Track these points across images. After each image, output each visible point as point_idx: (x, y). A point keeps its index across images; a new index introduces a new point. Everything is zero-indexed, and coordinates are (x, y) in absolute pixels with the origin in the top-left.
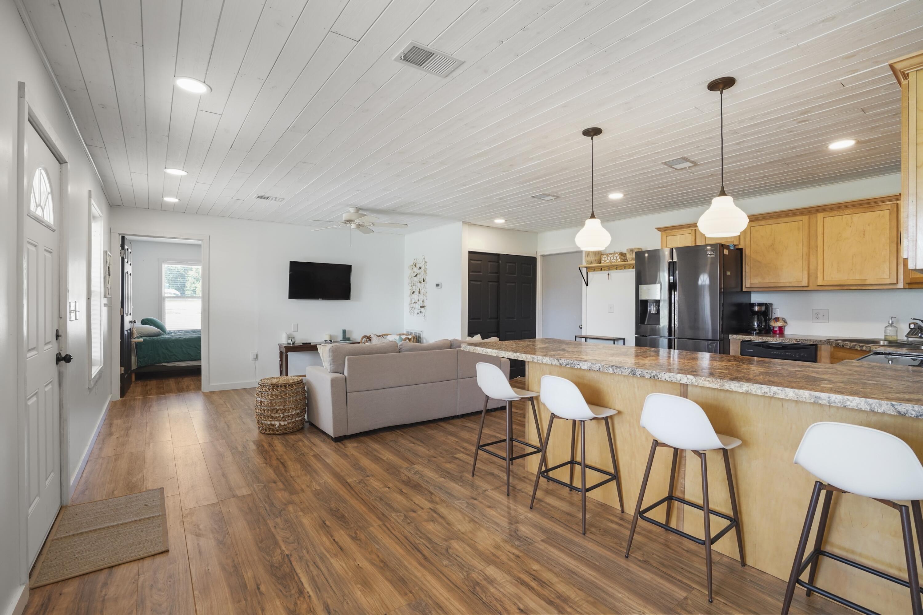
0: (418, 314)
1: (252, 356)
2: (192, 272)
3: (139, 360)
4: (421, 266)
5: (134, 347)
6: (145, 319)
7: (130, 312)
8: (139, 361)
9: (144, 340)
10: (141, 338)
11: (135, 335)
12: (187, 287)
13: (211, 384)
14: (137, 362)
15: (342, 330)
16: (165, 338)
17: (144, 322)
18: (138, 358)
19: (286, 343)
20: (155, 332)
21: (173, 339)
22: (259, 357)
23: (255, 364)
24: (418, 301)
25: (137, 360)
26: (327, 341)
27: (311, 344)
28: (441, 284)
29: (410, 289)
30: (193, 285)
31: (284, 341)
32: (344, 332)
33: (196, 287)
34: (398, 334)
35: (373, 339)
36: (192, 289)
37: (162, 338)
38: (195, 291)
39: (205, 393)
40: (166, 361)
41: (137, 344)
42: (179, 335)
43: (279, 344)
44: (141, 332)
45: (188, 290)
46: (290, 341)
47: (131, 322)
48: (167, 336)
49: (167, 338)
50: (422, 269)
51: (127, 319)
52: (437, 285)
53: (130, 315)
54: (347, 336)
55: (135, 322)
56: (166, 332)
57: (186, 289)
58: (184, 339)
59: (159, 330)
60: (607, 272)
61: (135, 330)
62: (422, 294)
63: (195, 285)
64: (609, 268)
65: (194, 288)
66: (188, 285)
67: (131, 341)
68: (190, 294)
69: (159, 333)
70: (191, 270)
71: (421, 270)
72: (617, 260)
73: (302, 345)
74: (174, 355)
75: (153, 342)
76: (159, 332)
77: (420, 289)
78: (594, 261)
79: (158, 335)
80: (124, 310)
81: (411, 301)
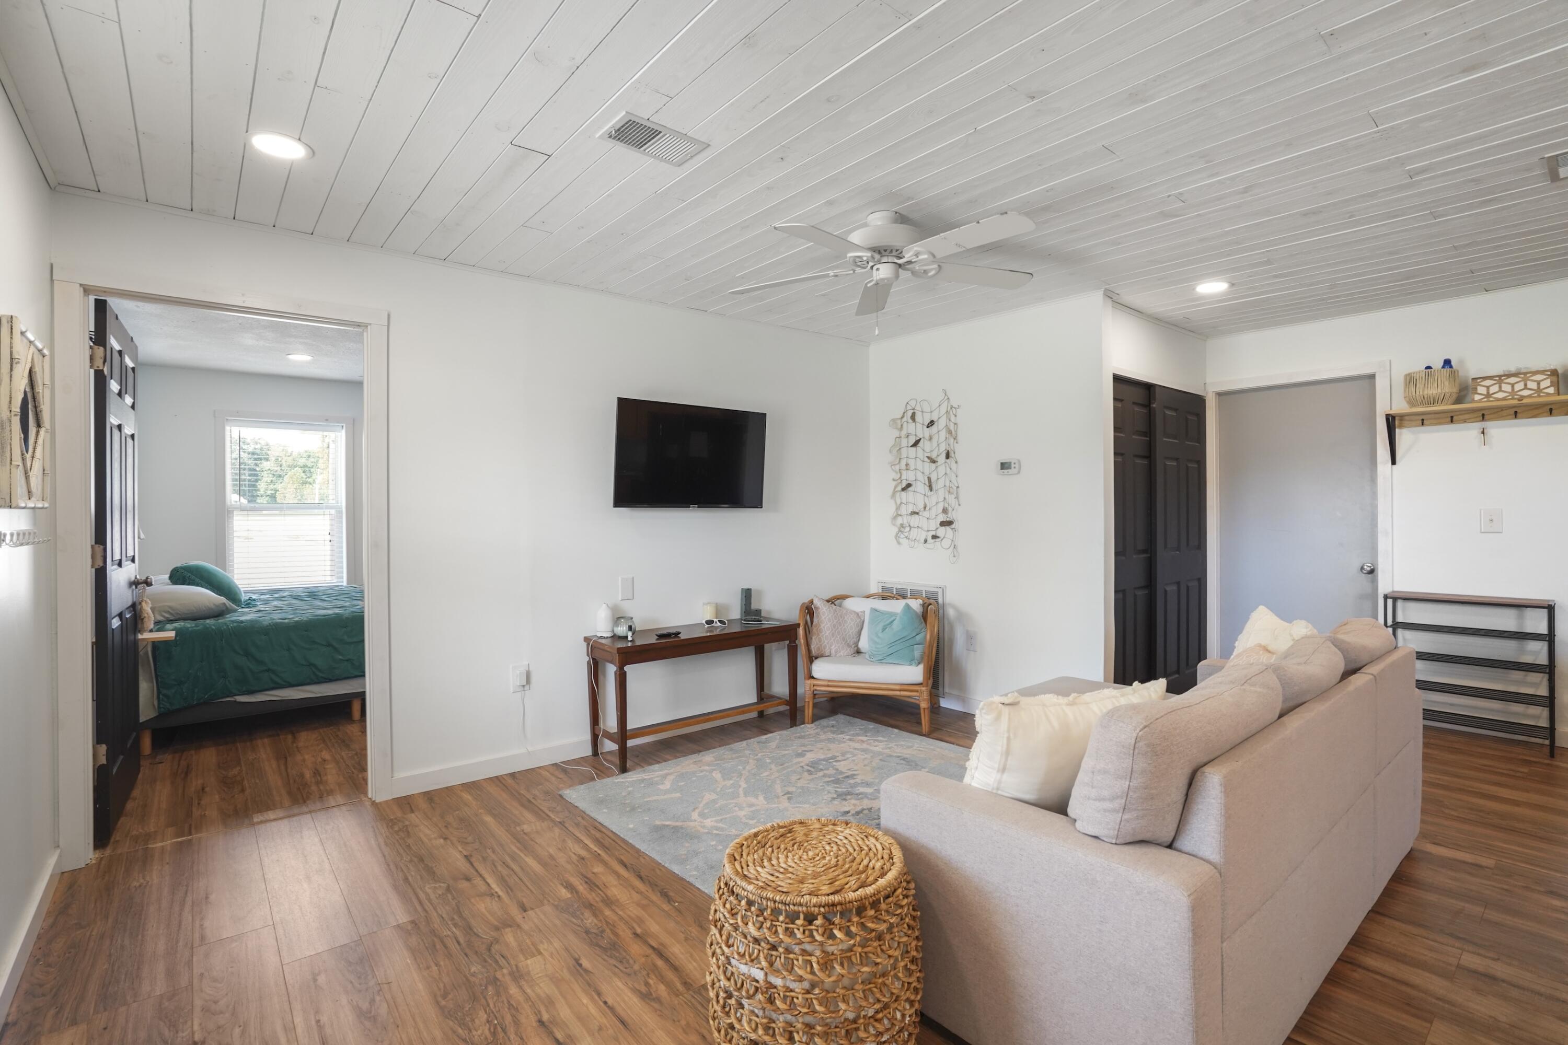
0: (926, 541)
1: (514, 679)
2: (268, 463)
3: (165, 691)
4: (935, 419)
5: (147, 653)
6: (182, 568)
7: (130, 553)
8: (165, 695)
9: (179, 632)
10: (169, 626)
11: (150, 619)
12: (259, 490)
13: (400, 775)
14: (158, 698)
15: (740, 591)
16: (242, 622)
17: (180, 576)
18: (161, 684)
19: (609, 635)
20: (213, 607)
21: (266, 623)
22: (534, 679)
23: (523, 700)
24: (925, 508)
25: (159, 693)
26: (712, 622)
27: (683, 636)
28: (1019, 461)
29: (894, 480)
30: (272, 486)
31: (601, 627)
32: (747, 594)
33: (276, 491)
34: (864, 595)
35: (821, 611)
36: (269, 492)
37: (233, 621)
38: (275, 497)
39: (380, 803)
40: (244, 689)
41: (157, 646)
42: (277, 609)
43: (587, 639)
44: (170, 607)
45: (262, 496)
46: (622, 630)
47: (135, 583)
48: (246, 616)
49: (247, 621)
50: (941, 424)
51: (119, 578)
52: (1004, 466)
53: (133, 560)
54: (754, 606)
55: (148, 583)
56: (241, 601)
57: (259, 493)
58: (297, 622)
59: (223, 599)
60: (1479, 425)
61: (147, 608)
62: (941, 493)
63: (275, 486)
64: (1483, 415)
65: (273, 492)
66: (262, 486)
67: (136, 641)
68: (265, 502)
69: (224, 608)
70: (267, 460)
71: (934, 429)
72: (1539, 390)
73: (653, 640)
74: (268, 670)
75: (206, 636)
76: (224, 604)
77: (929, 479)
78: (1447, 396)
79: (219, 613)
80: (105, 550)
81: (898, 508)
